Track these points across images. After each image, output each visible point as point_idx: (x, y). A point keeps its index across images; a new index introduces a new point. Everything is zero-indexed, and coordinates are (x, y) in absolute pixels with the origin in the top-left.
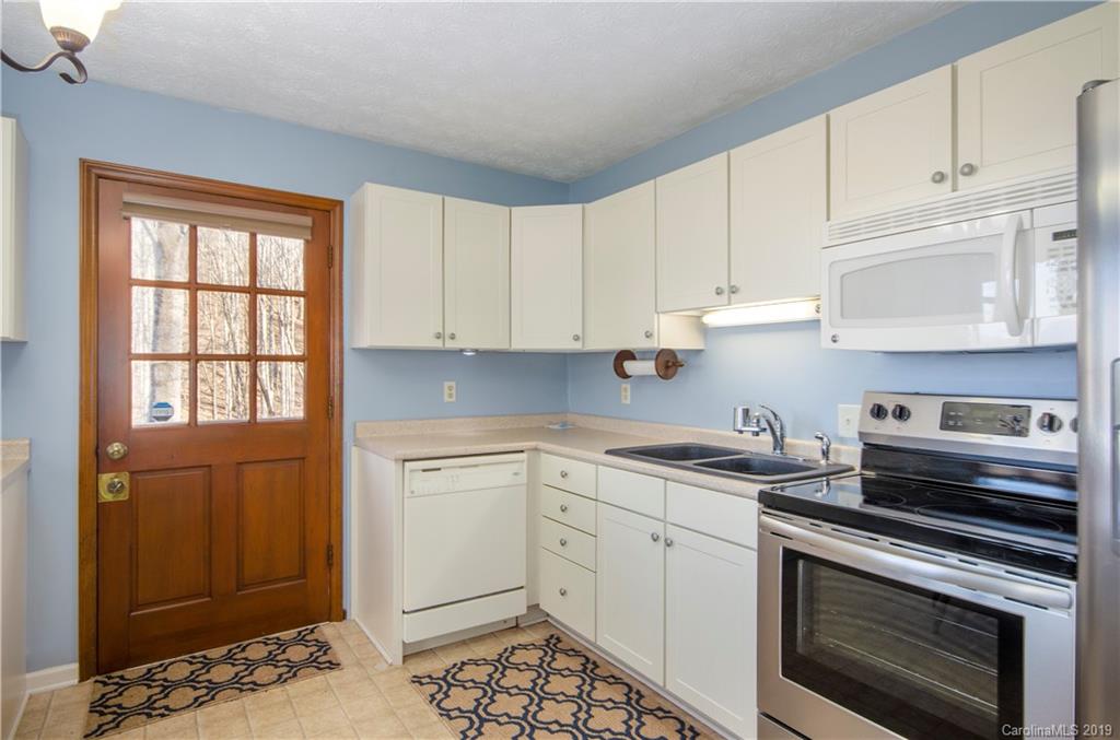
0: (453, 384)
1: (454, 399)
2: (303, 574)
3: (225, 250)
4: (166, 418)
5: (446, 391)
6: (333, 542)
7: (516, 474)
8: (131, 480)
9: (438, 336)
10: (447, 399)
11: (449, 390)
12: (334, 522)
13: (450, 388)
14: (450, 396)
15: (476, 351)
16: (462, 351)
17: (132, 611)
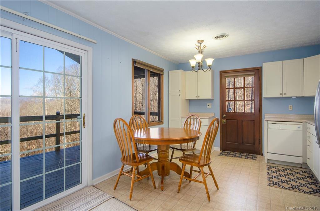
0: (292, 106)
1: (292, 109)
2: (254, 144)
3: (240, 82)
4: (231, 111)
5: (289, 108)
6: (260, 138)
7: (299, 128)
8: (226, 121)
9: (281, 94)
10: (289, 109)
11: (290, 107)
12: (260, 134)
13: (291, 107)
14: (291, 109)
15: (296, 97)
16: (292, 97)
17: (226, 142)
